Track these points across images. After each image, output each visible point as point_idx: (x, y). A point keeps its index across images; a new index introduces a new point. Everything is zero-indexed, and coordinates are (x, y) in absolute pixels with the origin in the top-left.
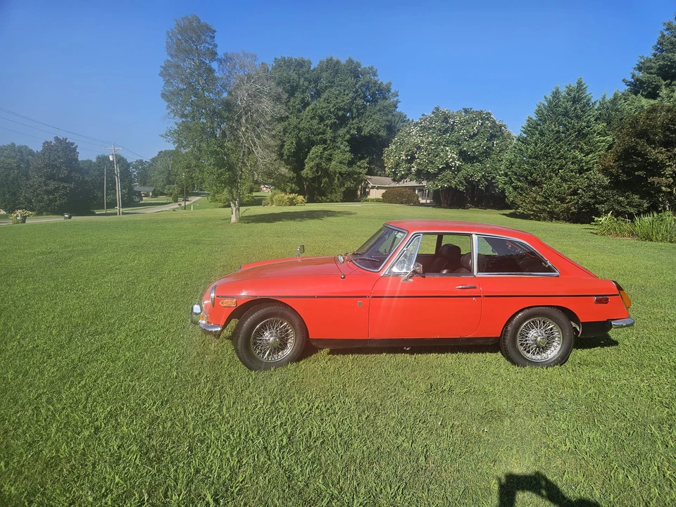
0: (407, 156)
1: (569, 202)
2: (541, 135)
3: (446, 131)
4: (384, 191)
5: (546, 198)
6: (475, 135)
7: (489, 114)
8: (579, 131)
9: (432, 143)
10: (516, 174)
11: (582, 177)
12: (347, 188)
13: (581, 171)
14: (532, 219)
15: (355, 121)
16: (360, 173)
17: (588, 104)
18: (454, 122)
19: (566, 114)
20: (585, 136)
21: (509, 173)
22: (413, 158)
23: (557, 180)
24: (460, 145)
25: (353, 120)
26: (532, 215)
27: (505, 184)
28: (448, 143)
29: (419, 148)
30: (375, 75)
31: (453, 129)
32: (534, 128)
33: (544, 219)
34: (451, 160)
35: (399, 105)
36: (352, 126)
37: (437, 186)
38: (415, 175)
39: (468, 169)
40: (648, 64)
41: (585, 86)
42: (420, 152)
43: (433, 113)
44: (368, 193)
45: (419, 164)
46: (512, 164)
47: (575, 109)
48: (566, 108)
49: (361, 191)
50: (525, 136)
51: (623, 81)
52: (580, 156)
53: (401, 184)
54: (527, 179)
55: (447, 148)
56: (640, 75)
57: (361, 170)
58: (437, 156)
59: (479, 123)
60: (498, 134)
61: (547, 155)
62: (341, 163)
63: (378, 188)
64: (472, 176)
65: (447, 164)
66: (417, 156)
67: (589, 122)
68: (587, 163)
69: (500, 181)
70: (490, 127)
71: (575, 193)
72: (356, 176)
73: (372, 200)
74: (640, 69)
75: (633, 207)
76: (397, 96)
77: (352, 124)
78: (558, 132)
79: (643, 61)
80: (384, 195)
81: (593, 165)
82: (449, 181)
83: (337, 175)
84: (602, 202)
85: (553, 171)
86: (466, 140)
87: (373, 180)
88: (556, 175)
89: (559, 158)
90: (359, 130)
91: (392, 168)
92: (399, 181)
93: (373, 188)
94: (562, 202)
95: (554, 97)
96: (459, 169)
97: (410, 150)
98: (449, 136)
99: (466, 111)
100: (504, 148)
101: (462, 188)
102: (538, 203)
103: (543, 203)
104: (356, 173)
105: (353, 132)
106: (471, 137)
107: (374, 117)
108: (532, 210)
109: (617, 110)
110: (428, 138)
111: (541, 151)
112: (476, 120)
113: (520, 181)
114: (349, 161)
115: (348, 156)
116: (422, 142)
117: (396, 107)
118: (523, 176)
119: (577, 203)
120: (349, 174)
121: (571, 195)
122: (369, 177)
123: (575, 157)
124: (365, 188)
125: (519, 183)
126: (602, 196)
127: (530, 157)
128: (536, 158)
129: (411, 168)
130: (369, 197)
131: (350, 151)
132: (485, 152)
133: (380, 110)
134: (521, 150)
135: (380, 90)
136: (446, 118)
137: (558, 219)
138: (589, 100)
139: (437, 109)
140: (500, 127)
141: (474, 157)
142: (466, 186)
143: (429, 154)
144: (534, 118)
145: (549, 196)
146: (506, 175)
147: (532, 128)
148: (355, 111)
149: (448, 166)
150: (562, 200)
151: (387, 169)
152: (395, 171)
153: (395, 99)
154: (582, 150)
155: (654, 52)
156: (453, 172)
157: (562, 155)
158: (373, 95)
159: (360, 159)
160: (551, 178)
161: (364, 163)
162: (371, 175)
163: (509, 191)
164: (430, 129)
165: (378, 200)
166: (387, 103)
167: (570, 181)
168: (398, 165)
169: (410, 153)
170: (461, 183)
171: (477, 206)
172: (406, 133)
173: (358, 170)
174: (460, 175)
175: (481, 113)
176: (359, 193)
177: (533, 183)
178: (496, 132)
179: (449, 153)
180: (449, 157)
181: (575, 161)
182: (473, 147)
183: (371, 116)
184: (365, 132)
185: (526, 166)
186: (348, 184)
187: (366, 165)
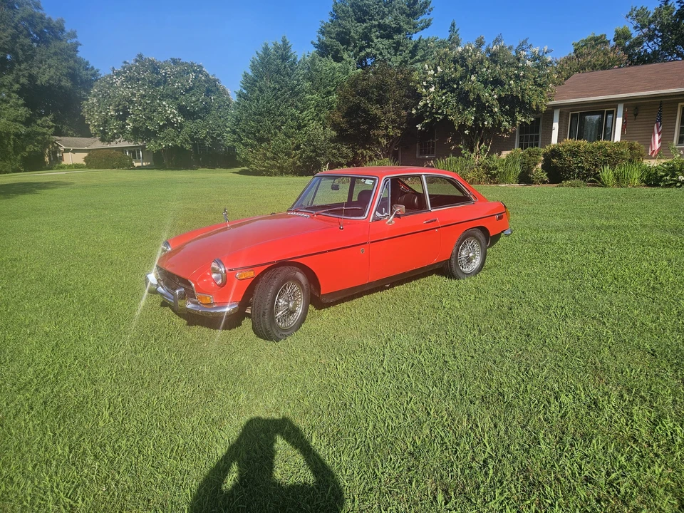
0: (117, 111)
1: (294, 157)
2: (260, 92)
3: (158, 84)
4: (86, 154)
5: (275, 154)
6: (191, 89)
7: (199, 66)
8: (292, 89)
9: (146, 96)
10: (244, 131)
11: (301, 133)
12: (30, 153)
13: (300, 127)
14: (264, 175)
15: (23, 67)
16: (44, 134)
17: (295, 63)
18: (166, 73)
19: (278, 72)
20: (297, 94)
21: (238, 130)
22: (126, 114)
23: (280, 136)
24: (177, 99)
25: (20, 65)
26: (264, 171)
27: (234, 141)
28: (163, 97)
29: (131, 102)
30: (38, 7)
31: (165, 81)
32: (252, 84)
33: (275, 175)
34: (171, 116)
35: (79, 48)
36: (20, 73)
37: (160, 145)
38: (131, 134)
39: (190, 125)
40: (328, 29)
41: (289, 45)
42: (134, 107)
43: (137, 61)
44: (62, 158)
45: (135, 121)
46: (239, 121)
47: (285, 66)
48: (277, 65)
49: (49, 156)
50: (245, 92)
51: (312, 43)
52: (297, 113)
53: (113, 145)
54: (255, 136)
55: (164, 103)
56: (324, 38)
57: (45, 130)
58: (154, 111)
59: (192, 76)
60: (213, 89)
61: (269, 112)
62: (15, 120)
63: (74, 151)
64: (196, 133)
65: (168, 119)
66: (131, 111)
67: (298, 80)
68: (303, 119)
69: (228, 139)
70: (205, 81)
71: (298, 147)
72: (39, 138)
73: (70, 167)
74: (323, 33)
75: (343, 158)
76: (75, 37)
77: (20, 70)
78: (275, 89)
79: (323, 25)
80: (86, 159)
81: (309, 121)
82: (173, 140)
83: (12, 137)
84: (320, 155)
85: (276, 127)
86: (182, 94)
87: (63, 142)
88: (280, 131)
89: (279, 115)
90: (32, 78)
91: (99, 126)
92: (109, 142)
93: (67, 151)
94: (289, 157)
95: (265, 54)
96: (181, 126)
97: (120, 104)
98: (163, 89)
99: (174, 61)
100: (222, 103)
101: (188, 147)
102: (268, 159)
103: (273, 159)
104: (39, 134)
105: (23, 80)
106: (187, 91)
107: (48, 61)
108: (263, 167)
109: (316, 70)
110: (139, 90)
111: (263, 107)
112: (188, 73)
113: (248, 137)
114: (27, 118)
115: (23, 111)
116: (133, 95)
117: (77, 51)
118: (252, 133)
119: (301, 157)
120: (28, 135)
121: (294, 149)
122: (58, 138)
123: (293, 115)
124: (54, 153)
125: (248, 140)
126: (320, 150)
127: (255, 114)
128: (260, 115)
129: (124, 126)
130: (63, 163)
131: (24, 105)
132: (205, 108)
133: (55, 54)
134: (245, 107)
135: (50, 27)
136: (155, 69)
137: (287, 173)
138: (295, 59)
139: (140, 56)
140: (215, 81)
141: (194, 113)
142: (192, 144)
143: (145, 110)
144: (250, 74)
145: (278, 151)
146: (234, 132)
147: (250, 83)
148: (20, 52)
149: (169, 123)
150: (288, 154)
151: (91, 128)
152: (104, 130)
153: (74, 40)
154: (297, 107)
155: (330, 18)
156: (176, 129)
157: (282, 113)
158: (41, 34)
159: (41, 116)
160: (276, 134)
161: (48, 120)
162: (60, 136)
163: (240, 149)
164: (138, 80)
165: (77, 166)
166: (63, 45)
167: (292, 137)
168: (106, 122)
169: (121, 107)
170: (186, 141)
171: (203, 166)
172: (108, 83)
173: (40, 130)
174: (184, 132)
175: (192, 65)
176: (47, 159)
177: (261, 140)
178: (212, 87)
179: (167, 108)
180: (169, 112)
181: (293, 118)
182: (192, 101)
183: (45, 61)
184: (43, 80)
185: (253, 124)
186: (30, 148)
187: (51, 124)
